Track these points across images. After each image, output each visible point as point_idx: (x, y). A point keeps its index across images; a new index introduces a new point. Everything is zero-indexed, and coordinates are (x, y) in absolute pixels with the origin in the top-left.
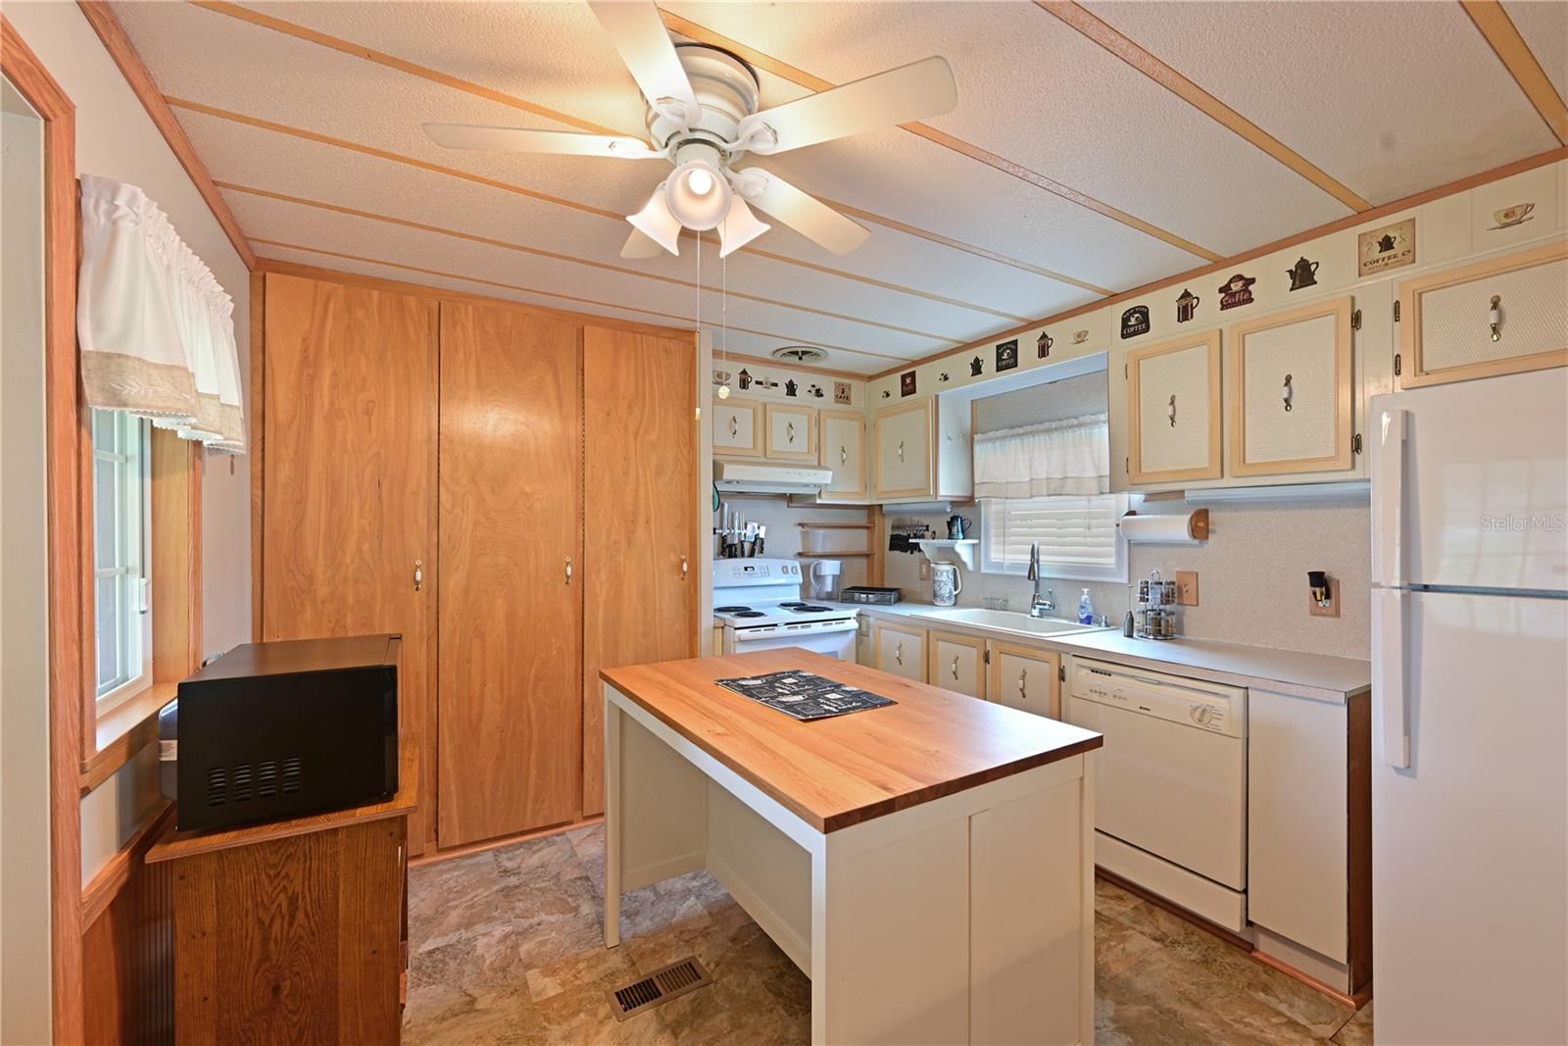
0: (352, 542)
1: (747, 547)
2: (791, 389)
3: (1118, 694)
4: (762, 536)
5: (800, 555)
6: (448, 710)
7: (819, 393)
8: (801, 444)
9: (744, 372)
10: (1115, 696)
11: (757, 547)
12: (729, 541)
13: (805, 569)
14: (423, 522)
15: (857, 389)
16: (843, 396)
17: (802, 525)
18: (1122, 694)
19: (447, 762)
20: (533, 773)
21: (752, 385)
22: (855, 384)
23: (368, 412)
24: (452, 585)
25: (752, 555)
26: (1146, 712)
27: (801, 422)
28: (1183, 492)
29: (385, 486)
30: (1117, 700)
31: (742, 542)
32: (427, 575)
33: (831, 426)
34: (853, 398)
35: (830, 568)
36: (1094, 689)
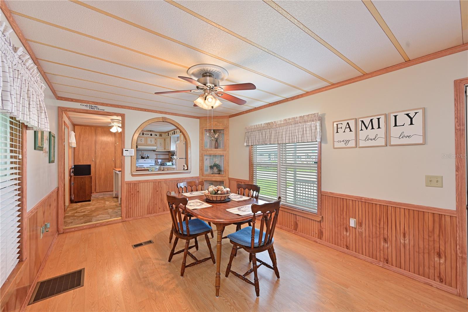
0: (85, 156)
1: (146, 158)
2: (151, 135)
4: (148, 156)
5: (156, 159)
6: (97, 176)
7: (156, 135)
8: (153, 143)
9: (143, 133)
11: (148, 157)
12: (143, 157)
13: (155, 161)
14: (94, 154)
15: (163, 135)
16: (161, 135)
17: (156, 154)
19: (97, 182)
20: (108, 185)
21: (144, 135)
22: (163, 134)
23: (87, 141)
24: (98, 161)
25: (147, 159)
27: (153, 140)
29: (89, 150)
31: (145, 157)
32: (94, 160)
33: (158, 140)
34: (162, 136)
35: (160, 161)
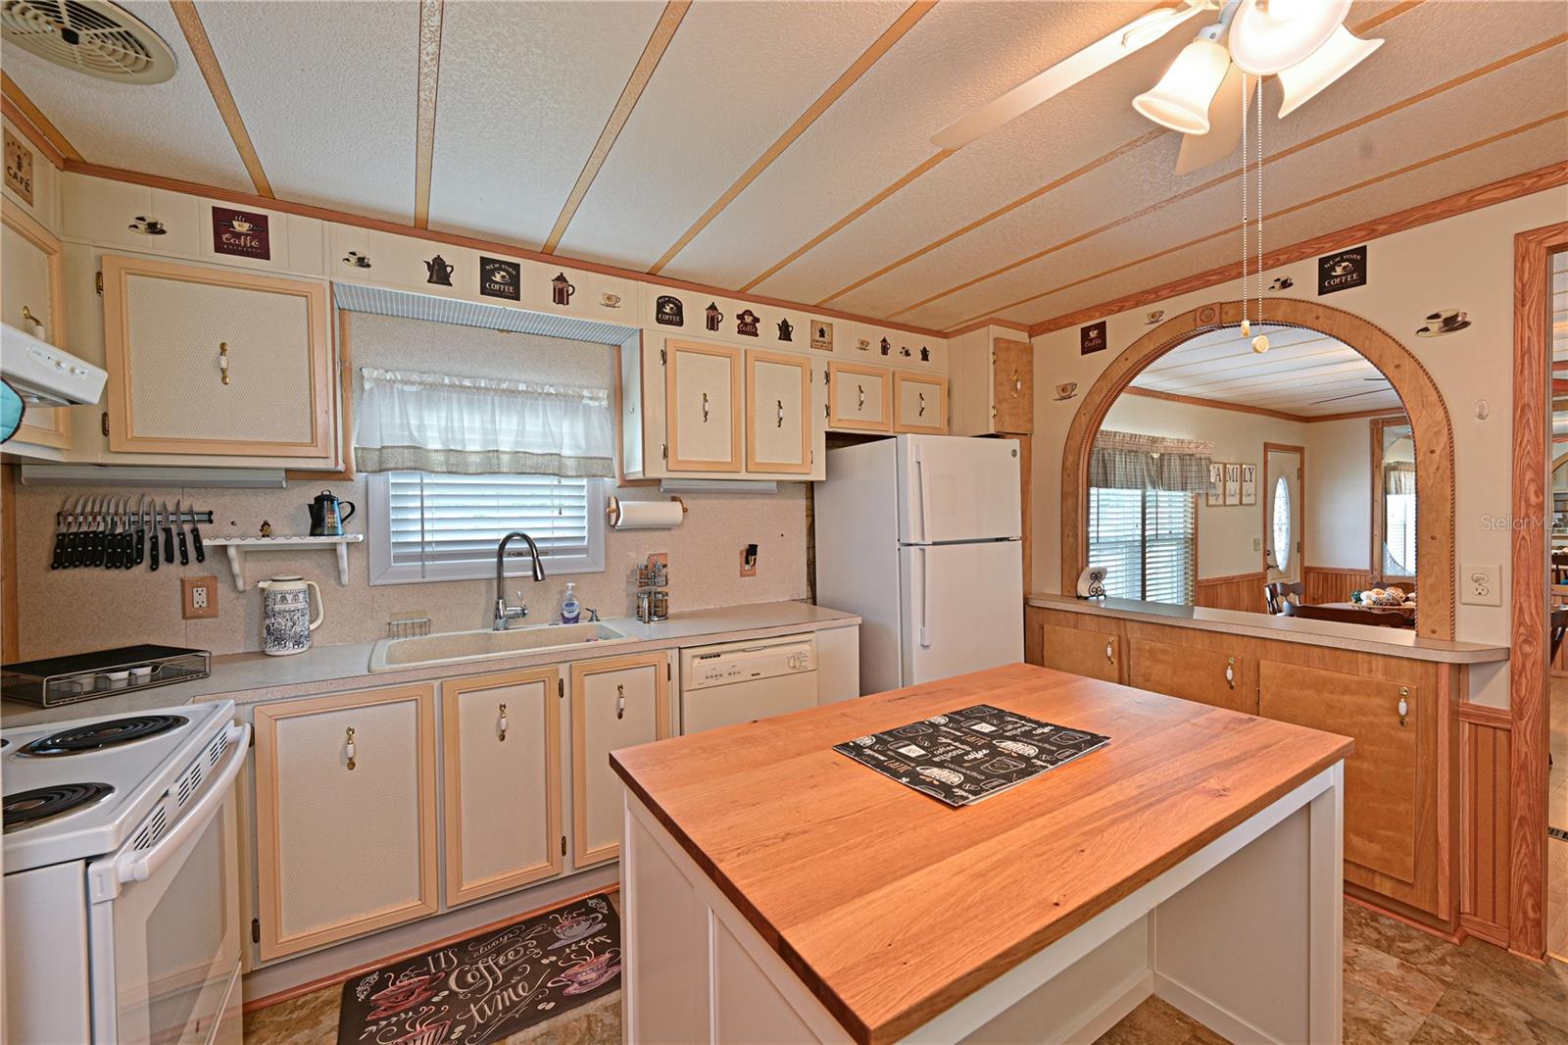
3: (733, 670)
10: (730, 674)
18: (736, 669)
26: (757, 677)
28: (660, 480)
30: (732, 676)
36: (709, 674)
